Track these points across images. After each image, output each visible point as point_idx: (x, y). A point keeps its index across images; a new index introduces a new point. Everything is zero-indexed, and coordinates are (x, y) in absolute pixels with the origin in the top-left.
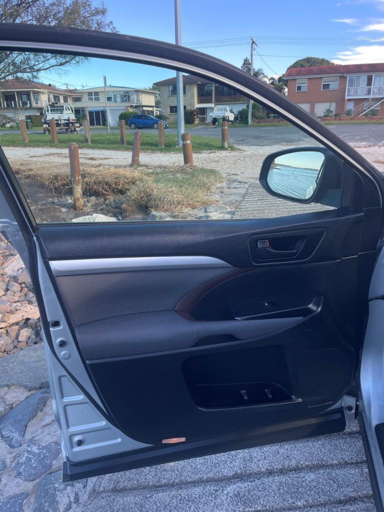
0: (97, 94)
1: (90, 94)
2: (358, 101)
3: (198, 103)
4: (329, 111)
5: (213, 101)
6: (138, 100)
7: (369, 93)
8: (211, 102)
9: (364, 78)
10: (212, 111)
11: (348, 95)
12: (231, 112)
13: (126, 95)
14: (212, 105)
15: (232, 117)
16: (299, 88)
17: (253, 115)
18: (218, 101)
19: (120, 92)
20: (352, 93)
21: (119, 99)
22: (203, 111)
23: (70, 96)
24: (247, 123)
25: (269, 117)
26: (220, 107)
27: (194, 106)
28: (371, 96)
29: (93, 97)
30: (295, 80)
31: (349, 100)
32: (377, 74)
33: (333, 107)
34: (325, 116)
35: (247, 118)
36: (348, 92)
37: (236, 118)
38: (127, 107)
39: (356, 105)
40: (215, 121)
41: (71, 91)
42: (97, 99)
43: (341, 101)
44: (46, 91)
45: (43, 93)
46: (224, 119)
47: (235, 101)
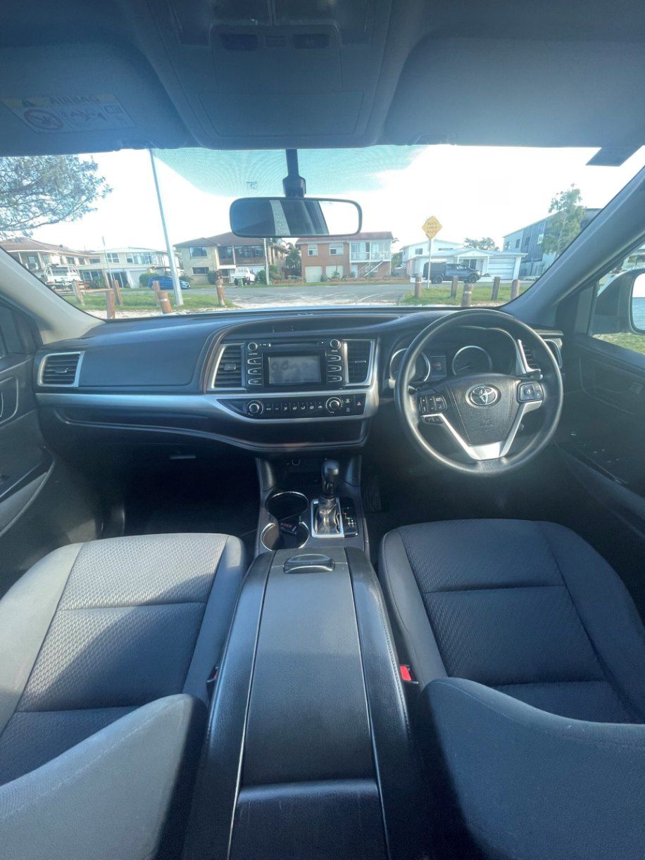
0: (115, 255)
1: (109, 255)
2: (360, 265)
3: (220, 265)
4: (336, 273)
5: (235, 263)
6: (160, 261)
7: (368, 258)
8: (233, 264)
9: (363, 245)
10: (234, 272)
11: (352, 260)
12: (252, 272)
13: (147, 258)
14: (233, 267)
15: (252, 278)
16: (311, 252)
17: (270, 276)
18: (239, 263)
19: (140, 253)
20: (355, 257)
21: (140, 260)
22: (226, 272)
23: (86, 257)
24: (266, 283)
25: (287, 278)
26: (240, 268)
27: (216, 267)
28: (370, 261)
29: (112, 258)
30: (307, 245)
31: (353, 264)
32: (374, 241)
33: (340, 270)
34: (333, 278)
35: (265, 279)
36: (352, 256)
37: (256, 279)
38: (148, 269)
39: (359, 268)
40: (236, 282)
41: (86, 252)
42: (116, 261)
43: (346, 265)
44: (57, 252)
45: (53, 254)
46: (246, 281)
47: (255, 262)
